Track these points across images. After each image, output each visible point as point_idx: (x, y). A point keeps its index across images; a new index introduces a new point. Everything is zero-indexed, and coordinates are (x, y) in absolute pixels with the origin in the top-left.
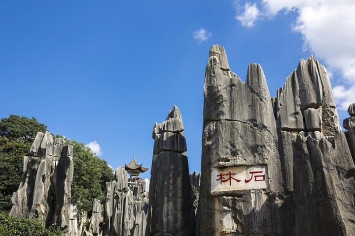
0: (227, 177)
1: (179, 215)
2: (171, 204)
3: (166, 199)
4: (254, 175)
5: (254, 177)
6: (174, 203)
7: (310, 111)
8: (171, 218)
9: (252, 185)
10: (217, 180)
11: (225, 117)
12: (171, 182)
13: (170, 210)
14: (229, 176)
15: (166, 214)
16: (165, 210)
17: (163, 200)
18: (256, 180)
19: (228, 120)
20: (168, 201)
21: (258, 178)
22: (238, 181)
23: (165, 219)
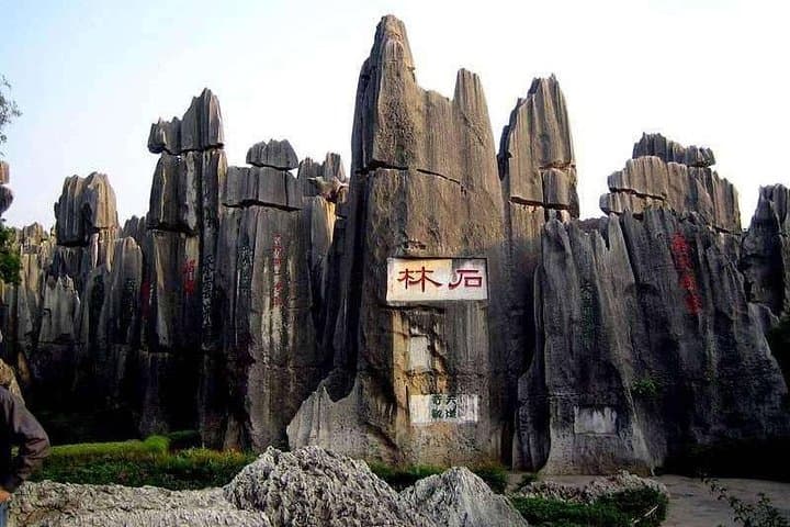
0: (417, 277)
1: (290, 332)
2: (277, 310)
3: (268, 300)
4: (465, 275)
5: (463, 280)
6: (282, 310)
7: (554, 173)
8: (276, 336)
9: (461, 293)
10: (399, 280)
11: (418, 166)
12: (276, 268)
13: (275, 321)
14: (421, 274)
15: (267, 330)
16: (266, 321)
17: (263, 302)
18: (466, 285)
19: (423, 171)
20: (271, 306)
21: (470, 282)
22: (438, 285)
23: (266, 339)
